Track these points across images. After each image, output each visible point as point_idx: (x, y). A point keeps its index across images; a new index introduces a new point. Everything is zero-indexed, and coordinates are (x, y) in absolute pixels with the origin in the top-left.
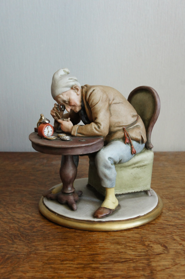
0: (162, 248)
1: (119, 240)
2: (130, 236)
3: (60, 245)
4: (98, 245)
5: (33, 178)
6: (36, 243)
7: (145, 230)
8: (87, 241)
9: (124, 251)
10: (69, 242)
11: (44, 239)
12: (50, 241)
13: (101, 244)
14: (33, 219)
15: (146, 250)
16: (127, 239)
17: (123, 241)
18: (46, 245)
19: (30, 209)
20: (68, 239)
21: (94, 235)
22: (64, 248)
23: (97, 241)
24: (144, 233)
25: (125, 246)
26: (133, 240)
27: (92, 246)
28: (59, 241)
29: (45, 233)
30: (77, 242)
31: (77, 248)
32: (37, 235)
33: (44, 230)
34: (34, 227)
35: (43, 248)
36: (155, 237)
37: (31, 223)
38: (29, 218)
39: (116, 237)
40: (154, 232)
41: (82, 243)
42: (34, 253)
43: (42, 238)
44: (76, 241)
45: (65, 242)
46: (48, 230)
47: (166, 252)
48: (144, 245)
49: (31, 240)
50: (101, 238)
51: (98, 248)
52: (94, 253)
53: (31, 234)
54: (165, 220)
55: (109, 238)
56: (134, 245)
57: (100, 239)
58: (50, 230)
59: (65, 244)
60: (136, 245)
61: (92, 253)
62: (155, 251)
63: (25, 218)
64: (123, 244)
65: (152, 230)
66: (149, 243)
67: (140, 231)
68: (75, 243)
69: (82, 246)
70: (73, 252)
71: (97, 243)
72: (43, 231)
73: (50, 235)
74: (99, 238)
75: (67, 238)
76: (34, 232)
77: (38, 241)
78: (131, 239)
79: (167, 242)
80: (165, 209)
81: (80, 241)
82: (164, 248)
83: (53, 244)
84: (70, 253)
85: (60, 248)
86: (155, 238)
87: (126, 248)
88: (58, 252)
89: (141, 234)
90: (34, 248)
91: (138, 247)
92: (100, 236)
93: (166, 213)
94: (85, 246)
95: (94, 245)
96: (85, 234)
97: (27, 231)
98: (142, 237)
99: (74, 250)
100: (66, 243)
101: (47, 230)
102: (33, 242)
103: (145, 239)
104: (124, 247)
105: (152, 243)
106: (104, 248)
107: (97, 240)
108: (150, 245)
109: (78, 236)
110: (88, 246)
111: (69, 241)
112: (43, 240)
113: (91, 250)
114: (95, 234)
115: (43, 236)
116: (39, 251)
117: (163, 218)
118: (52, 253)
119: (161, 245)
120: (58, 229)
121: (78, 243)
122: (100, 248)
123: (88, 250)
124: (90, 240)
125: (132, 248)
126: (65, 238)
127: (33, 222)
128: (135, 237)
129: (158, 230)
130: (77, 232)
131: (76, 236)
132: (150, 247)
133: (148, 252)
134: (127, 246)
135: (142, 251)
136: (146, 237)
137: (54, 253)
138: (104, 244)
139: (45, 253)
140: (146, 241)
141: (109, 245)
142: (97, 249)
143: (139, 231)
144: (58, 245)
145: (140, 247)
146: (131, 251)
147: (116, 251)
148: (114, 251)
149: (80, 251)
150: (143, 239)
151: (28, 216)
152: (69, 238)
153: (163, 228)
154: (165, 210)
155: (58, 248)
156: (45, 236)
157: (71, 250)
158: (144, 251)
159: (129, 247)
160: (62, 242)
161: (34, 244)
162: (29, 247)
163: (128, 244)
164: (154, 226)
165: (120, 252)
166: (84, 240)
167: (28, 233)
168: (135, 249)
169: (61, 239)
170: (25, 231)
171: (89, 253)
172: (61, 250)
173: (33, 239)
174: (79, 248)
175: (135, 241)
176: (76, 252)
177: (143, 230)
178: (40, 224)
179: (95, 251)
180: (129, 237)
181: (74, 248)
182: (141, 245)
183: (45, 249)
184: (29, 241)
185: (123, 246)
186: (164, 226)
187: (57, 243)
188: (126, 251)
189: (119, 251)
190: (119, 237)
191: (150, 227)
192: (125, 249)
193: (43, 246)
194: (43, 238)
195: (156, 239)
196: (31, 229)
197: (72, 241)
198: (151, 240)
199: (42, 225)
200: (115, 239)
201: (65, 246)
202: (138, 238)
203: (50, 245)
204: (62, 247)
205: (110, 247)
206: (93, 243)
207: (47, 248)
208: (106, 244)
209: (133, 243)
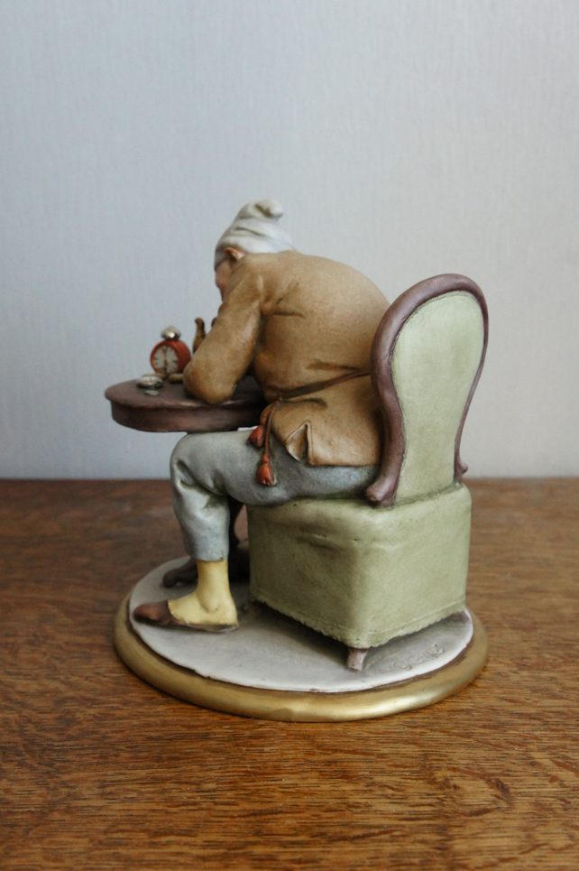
0: (492, 790)
1: (351, 764)
2: (385, 751)
3: (151, 781)
4: (278, 782)
6: (75, 775)
7: (436, 730)
8: (244, 769)
9: (363, 801)
10: (184, 771)
11: (100, 761)
12: (120, 769)
13: (290, 779)
14: (71, 694)
15: (438, 798)
16: (377, 762)
17: (363, 769)
18: (104, 781)
19: (63, 661)
20: (181, 761)
21: (266, 749)
22: (164, 791)
23: (275, 767)
24: (432, 740)
25: (367, 786)
26: (397, 766)
27: (260, 783)
28: (151, 767)
29: (106, 741)
30: (209, 770)
31: (209, 791)
32: (80, 749)
33: (103, 730)
34: (70, 722)
35: (97, 791)
36: (472, 755)
37: (62, 709)
38: (57, 691)
39: (341, 756)
40: (469, 737)
41: (227, 774)
42: (63, 807)
43: (94, 758)
44: (205, 768)
45: (170, 770)
46: (117, 732)
47: (503, 805)
48: (432, 781)
49: (58, 764)
50: (291, 756)
51: (279, 792)
52: (264, 807)
53: (58, 746)
54: (506, 700)
55: (315, 758)
56: (399, 780)
57: (287, 760)
58: (121, 731)
59: (168, 779)
60: (403, 780)
61: (257, 807)
62: (468, 801)
63: (46, 693)
64: (360, 778)
65: (461, 731)
66: (449, 774)
67: (422, 734)
68: (201, 774)
69: (225, 783)
70: (194, 804)
71: (276, 773)
72: (99, 736)
73: (121, 747)
74: (285, 757)
75: (177, 759)
76: (70, 738)
77: (82, 768)
78: (390, 761)
79: (508, 771)
80: (509, 662)
81: (220, 769)
82: (499, 793)
83: (131, 777)
84: (184, 808)
85: (153, 793)
86: (470, 758)
87: (371, 791)
88: (143, 806)
89: (423, 746)
90: (64, 791)
91: (412, 787)
92: (287, 752)
93: (508, 676)
94: (234, 786)
95: (266, 783)
96: (237, 745)
97: (48, 735)
98: (425, 755)
99: (199, 799)
100: (173, 774)
101: (113, 732)
102: (64, 771)
103: (435, 760)
104: (366, 788)
105: (458, 773)
106: (299, 792)
107: (277, 763)
108: (452, 782)
109: (215, 751)
110: (245, 784)
111: (183, 768)
112: (98, 763)
113: (253, 798)
114: (271, 745)
115: (99, 751)
116: (81, 802)
117: (498, 691)
118: (126, 808)
119: (488, 781)
120: (147, 729)
121: (212, 774)
122: (282, 792)
123: (242, 799)
124: (254, 765)
125: (390, 792)
126: (169, 759)
127: (69, 706)
128: (404, 756)
129: (482, 731)
130: (212, 739)
131: (207, 750)
132: (452, 790)
133: (443, 805)
134: (373, 784)
135: (424, 801)
136: (441, 755)
137: (129, 808)
138: (299, 776)
139: (100, 808)
140: (439, 768)
141: (315, 781)
142: (274, 794)
143: (416, 734)
144: (143, 782)
145: (416, 788)
146: (388, 801)
147: (338, 801)
148: (332, 802)
149: (217, 800)
150: (428, 760)
151: (53, 685)
152: (182, 759)
153: (499, 727)
154: (508, 665)
155: (143, 790)
156: (106, 751)
157: (188, 798)
158: (429, 801)
159: (381, 786)
160: (161, 772)
161: (66, 777)
162: (48, 789)
163: (377, 779)
164: (467, 717)
165: (350, 806)
166: (234, 763)
167: (49, 739)
168: (399, 795)
170: (42, 733)
171: (247, 806)
172: (152, 798)
173: (64, 761)
174: (214, 790)
175: (402, 769)
176: (204, 806)
177: (432, 730)
178: (92, 711)
179: (268, 800)
180: (382, 756)
181: (197, 792)
182: (421, 782)
183: (102, 796)
184: (51, 769)
185: (361, 786)
186: (503, 719)
187: (143, 773)
188: (369, 801)
189: (346, 801)
190: (350, 756)
191: (454, 721)
192: (366, 796)
193: (97, 784)
194: (100, 757)
195: (471, 762)
196: (61, 727)
197: (194, 767)
198: (455, 766)
199: (100, 714)
200: (335, 762)
201: (168, 785)
202: (412, 757)
203: (121, 781)
204: (157, 788)
205: (318, 789)
206: (264, 774)
207: (109, 789)
208: (304, 779)
209: (397, 773)
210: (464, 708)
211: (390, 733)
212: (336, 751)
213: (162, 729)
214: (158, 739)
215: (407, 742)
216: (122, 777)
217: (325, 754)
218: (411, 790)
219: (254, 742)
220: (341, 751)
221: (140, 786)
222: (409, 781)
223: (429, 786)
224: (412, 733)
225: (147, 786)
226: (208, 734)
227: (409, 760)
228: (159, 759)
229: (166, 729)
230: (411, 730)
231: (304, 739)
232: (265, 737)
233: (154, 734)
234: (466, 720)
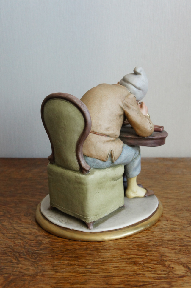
0: (185, 269)
1: (136, 259)
3: (69, 265)
4: (112, 266)
5: (40, 187)
6: (44, 263)
7: (164, 247)
8: (100, 261)
9: (142, 273)
10: (80, 261)
11: (52, 257)
12: (58, 261)
13: (116, 265)
15: (167, 272)
16: (145, 259)
17: (141, 261)
18: (54, 265)
20: (79, 258)
21: (107, 254)
22: (74, 269)
23: (111, 260)
24: (163, 251)
25: (143, 267)
26: (152, 260)
27: (106, 266)
28: (69, 260)
29: (53, 250)
30: (89, 261)
31: (89, 269)
32: (45, 253)
33: (52, 247)
34: (40, 244)
35: (51, 268)
36: (177, 256)
37: (37, 239)
38: (35, 233)
39: (132, 256)
40: (175, 250)
41: (95, 263)
42: (41, 274)
43: (50, 257)
44: (87, 260)
45: (75, 261)
46: (56, 247)
47: (189, 274)
48: (164, 266)
49: (38, 259)
50: (116, 256)
51: (113, 269)
52: (108, 274)
53: (37, 252)
54: (187, 236)
55: (124, 257)
56: (153, 265)
57: (114, 258)
58: (58, 247)
59: (76, 264)
60: (154, 265)
61: (106, 274)
62: (177, 273)
63: (32, 233)
64: (140, 264)
65: (173, 248)
66: (170, 263)
67: (159, 248)
68: (86, 263)
69: (95, 266)
70: (85, 273)
71: (111, 262)
72: (50, 249)
73: (58, 253)
74: (114, 256)
75: (77, 257)
76: (41, 249)
77: (46, 260)
78: (150, 258)
79: (190, 262)
81: (92, 261)
82: (187, 270)
83: (62, 264)
84: (81, 275)
85: (70, 269)
87: (144, 269)
88: (67, 274)
89: (160, 253)
90: (41, 268)
91: (158, 268)
94: (97, 267)
95: (108, 266)
96: (97, 252)
97: (34, 248)
98: (161, 256)
100: (77, 263)
101: (55, 247)
102: (40, 261)
103: (165, 258)
105: (173, 263)
106: (119, 269)
107: (111, 259)
108: (171, 266)
109: (90, 254)
110: (101, 266)
111: (80, 260)
112: (51, 259)
113: (104, 271)
114: (108, 252)
115: (51, 254)
116: (46, 272)
117: (184, 233)
118: (61, 274)
119: (184, 266)
120: (66, 246)
121: (90, 263)
122: (114, 269)
123: (101, 272)
124: (104, 260)
125: (150, 269)
126: (75, 257)
127: (40, 238)
128: (154, 256)
129: (180, 247)
130: (88, 250)
131: (88, 254)
132: (171, 269)
133: (169, 274)
134: (145, 266)
135: (162, 273)
136: (167, 256)
137: (63, 275)
138: (119, 263)
139: (53, 275)
140: (166, 261)
141: (125, 265)
142: (111, 270)
144: (67, 265)
145: (159, 268)
146: (150, 272)
147: (133, 272)
148: (131, 273)
149: (92, 272)
150: (162, 258)
152: (79, 257)
153: (185, 246)
154: (186, 224)
155: (67, 268)
156: (54, 254)
157: (82, 271)
158: (164, 273)
159: (147, 267)
160: (72, 262)
161: (41, 264)
162: (35, 267)
163: (146, 265)
165: (137, 274)
166: (96, 259)
167: (34, 250)
168: (153, 270)
169: (71, 258)
170: (32, 248)
171: (103, 274)
172: (70, 271)
173: (40, 258)
174: (91, 268)
175: (154, 261)
176: (88, 274)
177: (162, 247)
178: (48, 240)
179: (109, 272)
180: (147, 256)
181: (85, 269)
182: (161, 266)
183: (54, 270)
184: (35, 260)
185: (140, 267)
186: (186, 243)
187: (66, 262)
188: (144, 273)
189: (136, 272)
190: (136, 256)
191: (170, 244)
192: (142, 271)
193: (51, 266)
194: (51, 256)
195: (177, 259)
196: (38, 245)
197: (83, 260)
198: (172, 260)
199: (50, 241)
200: (131, 259)
201: (75, 267)
202: (157, 257)
203: (59, 265)
204: (72, 267)
205: (126, 268)
206: (107, 263)
207: (55, 268)
208: (121, 264)
209: (152, 263)
210: (173, 239)
211: (148, 248)
212: (131, 254)
213: (72, 246)
214: (71, 250)
215: (154, 251)
216: (59, 264)
217: (127, 255)
218: (158, 269)
219: (103, 251)
220: (133, 255)
221: (66, 267)
222: (157, 265)
223: (163, 267)
224: (156, 248)
225: (68, 267)
226: (87, 248)
227: (156, 258)
228: (71, 257)
229: (73, 246)
230: (155, 247)
231: (120, 250)
232: (106, 250)
233: (69, 248)
234: (173, 243)
